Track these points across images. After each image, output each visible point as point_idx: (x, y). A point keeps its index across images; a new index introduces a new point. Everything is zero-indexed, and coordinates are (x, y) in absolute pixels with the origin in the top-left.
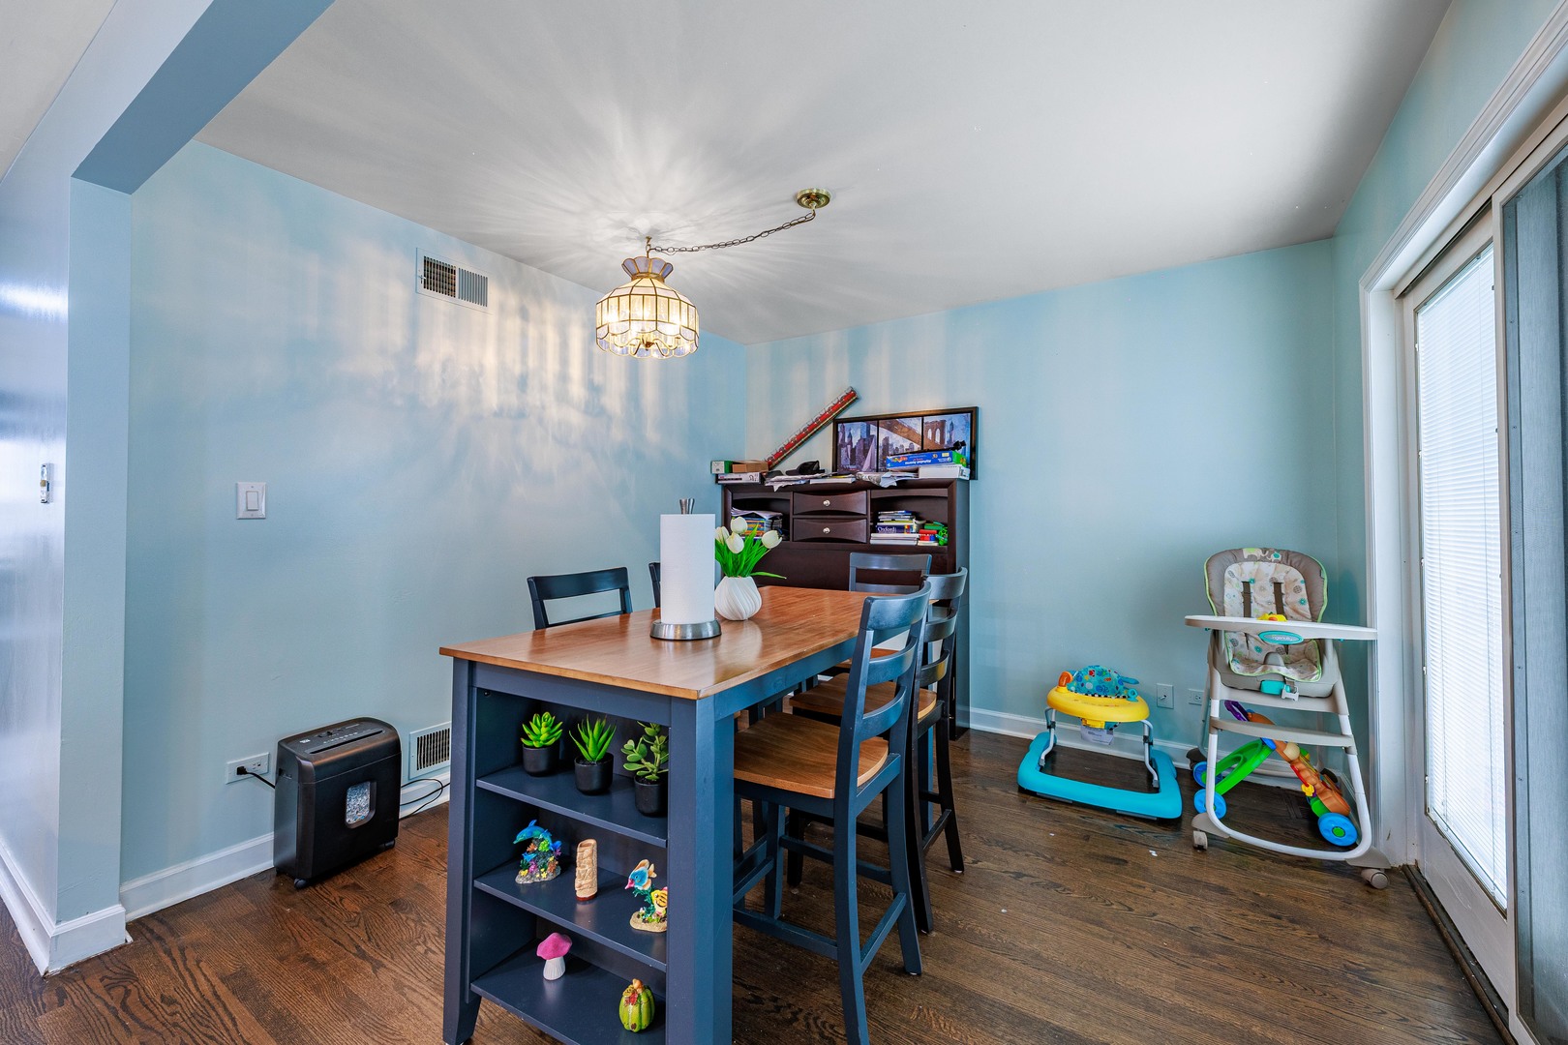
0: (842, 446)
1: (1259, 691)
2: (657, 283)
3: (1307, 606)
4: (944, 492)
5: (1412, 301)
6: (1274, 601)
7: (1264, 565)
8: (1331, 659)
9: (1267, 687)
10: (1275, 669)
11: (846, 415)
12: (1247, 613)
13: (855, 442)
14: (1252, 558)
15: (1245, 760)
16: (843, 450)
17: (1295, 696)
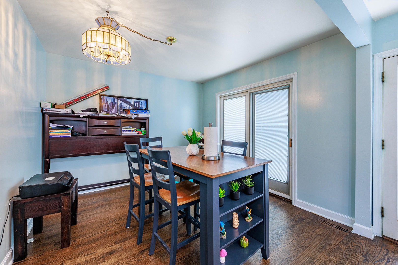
0: (103, 103)
5: (222, 99)
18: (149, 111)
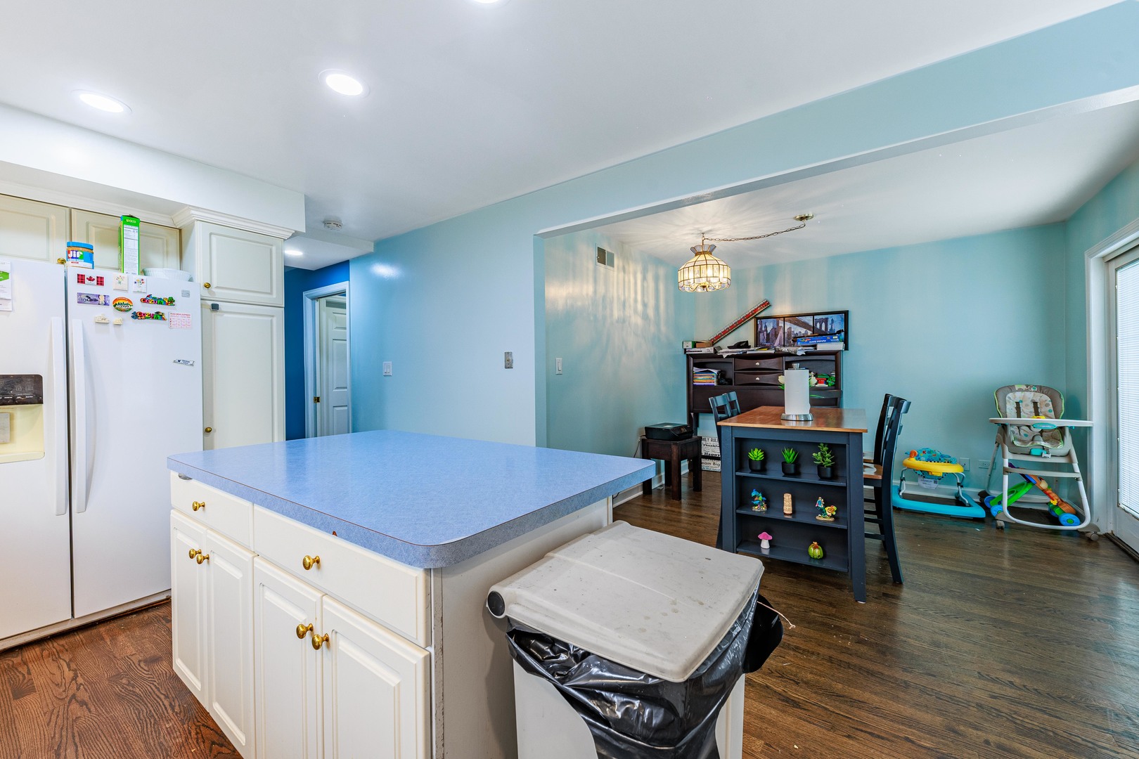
0: (760, 332)
1: (1029, 454)
2: (708, 257)
3: (1053, 413)
4: (833, 358)
5: (1113, 265)
6: (1033, 411)
7: (1027, 393)
8: (1068, 438)
9: (1034, 452)
10: (1038, 443)
11: (762, 315)
12: (1019, 416)
13: (769, 330)
14: (1020, 390)
15: (1017, 492)
16: (761, 335)
17: (1049, 456)
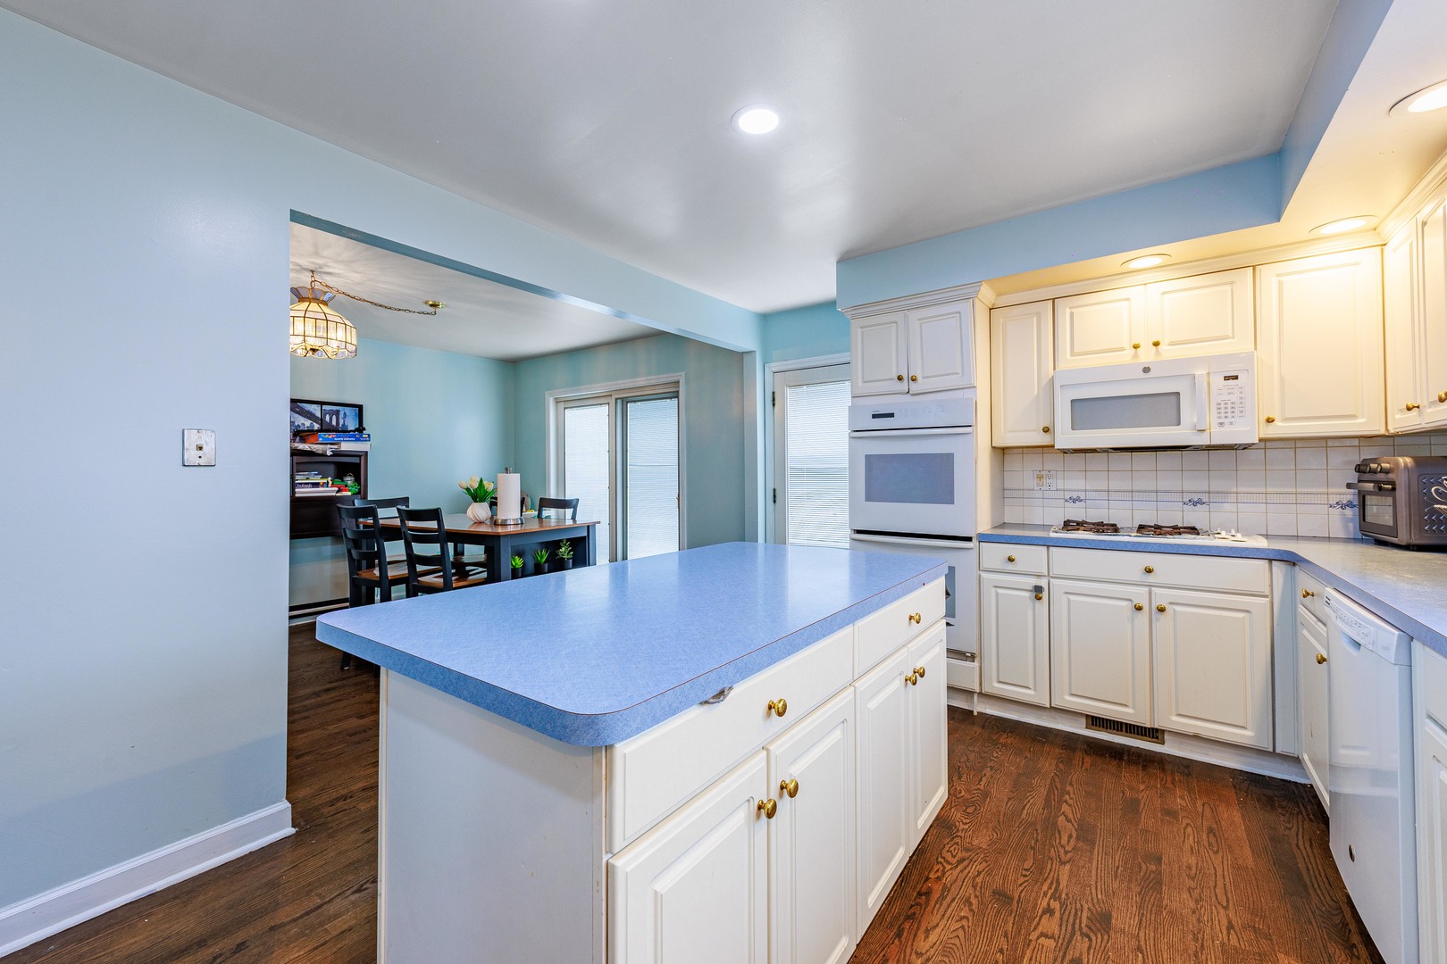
4: (357, 460)
5: (562, 405)
18: (369, 435)
